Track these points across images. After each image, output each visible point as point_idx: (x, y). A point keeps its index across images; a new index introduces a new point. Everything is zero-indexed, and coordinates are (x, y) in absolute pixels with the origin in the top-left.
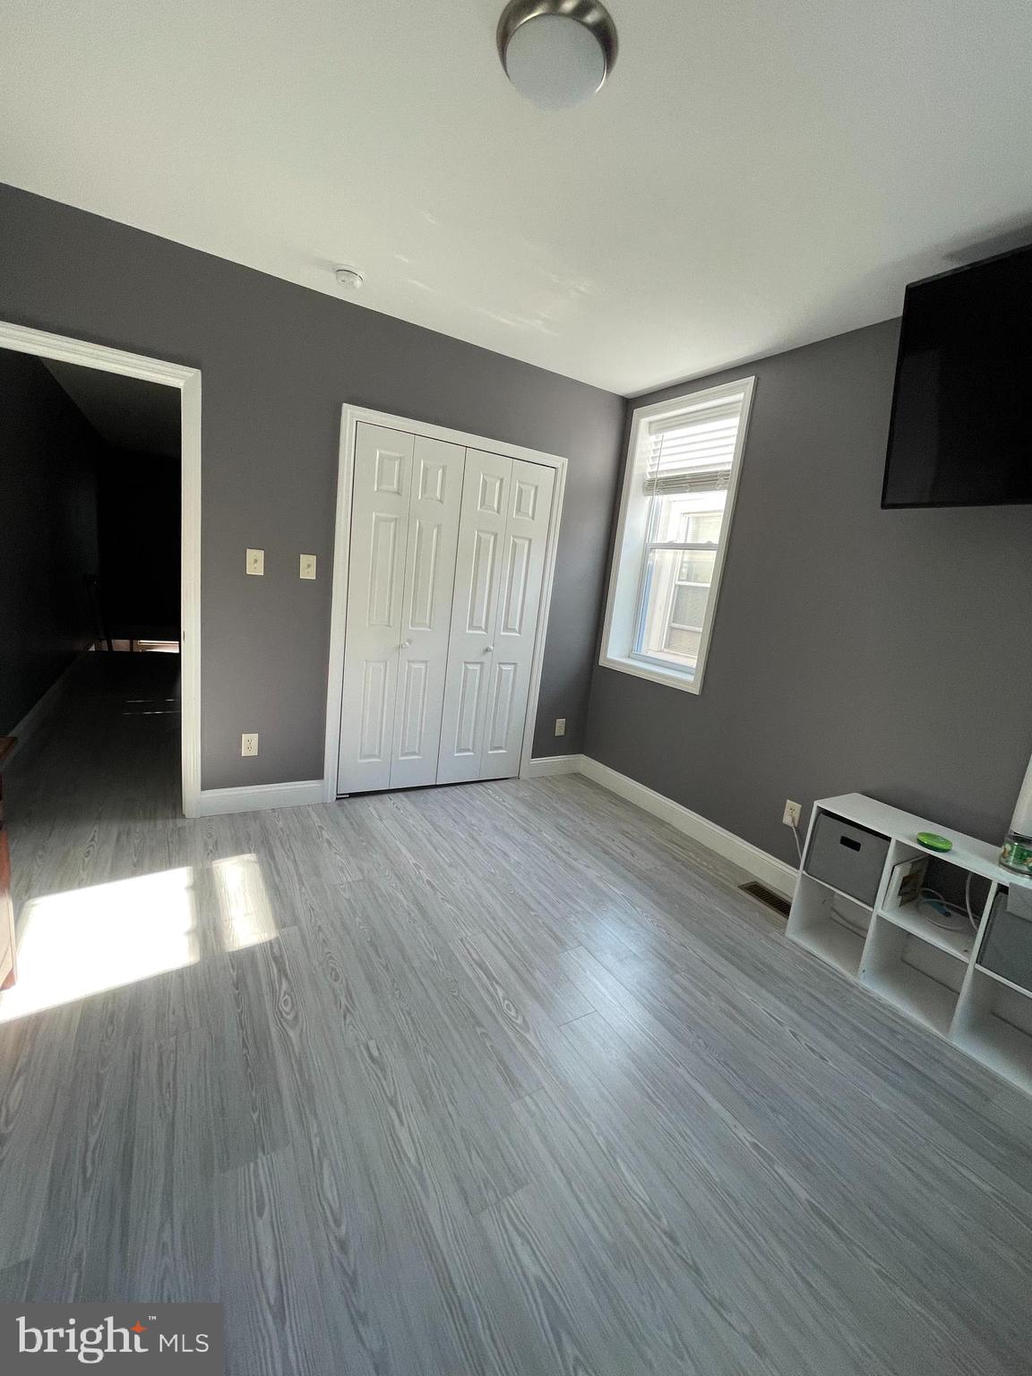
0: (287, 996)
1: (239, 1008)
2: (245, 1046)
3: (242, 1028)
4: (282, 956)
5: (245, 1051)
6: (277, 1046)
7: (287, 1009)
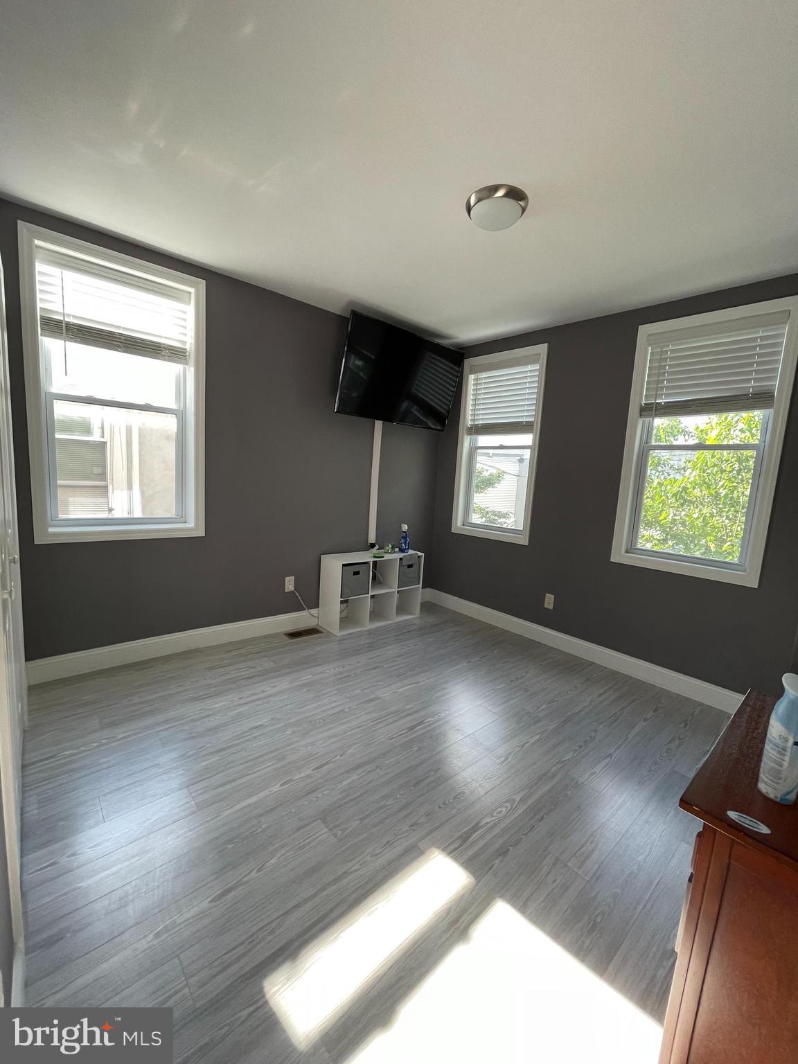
0: (495, 815)
1: (522, 838)
2: (542, 818)
3: (534, 827)
4: (460, 837)
5: (545, 816)
6: (530, 802)
7: (504, 809)
